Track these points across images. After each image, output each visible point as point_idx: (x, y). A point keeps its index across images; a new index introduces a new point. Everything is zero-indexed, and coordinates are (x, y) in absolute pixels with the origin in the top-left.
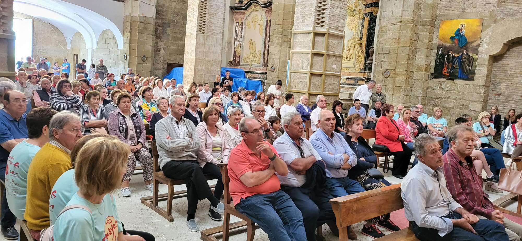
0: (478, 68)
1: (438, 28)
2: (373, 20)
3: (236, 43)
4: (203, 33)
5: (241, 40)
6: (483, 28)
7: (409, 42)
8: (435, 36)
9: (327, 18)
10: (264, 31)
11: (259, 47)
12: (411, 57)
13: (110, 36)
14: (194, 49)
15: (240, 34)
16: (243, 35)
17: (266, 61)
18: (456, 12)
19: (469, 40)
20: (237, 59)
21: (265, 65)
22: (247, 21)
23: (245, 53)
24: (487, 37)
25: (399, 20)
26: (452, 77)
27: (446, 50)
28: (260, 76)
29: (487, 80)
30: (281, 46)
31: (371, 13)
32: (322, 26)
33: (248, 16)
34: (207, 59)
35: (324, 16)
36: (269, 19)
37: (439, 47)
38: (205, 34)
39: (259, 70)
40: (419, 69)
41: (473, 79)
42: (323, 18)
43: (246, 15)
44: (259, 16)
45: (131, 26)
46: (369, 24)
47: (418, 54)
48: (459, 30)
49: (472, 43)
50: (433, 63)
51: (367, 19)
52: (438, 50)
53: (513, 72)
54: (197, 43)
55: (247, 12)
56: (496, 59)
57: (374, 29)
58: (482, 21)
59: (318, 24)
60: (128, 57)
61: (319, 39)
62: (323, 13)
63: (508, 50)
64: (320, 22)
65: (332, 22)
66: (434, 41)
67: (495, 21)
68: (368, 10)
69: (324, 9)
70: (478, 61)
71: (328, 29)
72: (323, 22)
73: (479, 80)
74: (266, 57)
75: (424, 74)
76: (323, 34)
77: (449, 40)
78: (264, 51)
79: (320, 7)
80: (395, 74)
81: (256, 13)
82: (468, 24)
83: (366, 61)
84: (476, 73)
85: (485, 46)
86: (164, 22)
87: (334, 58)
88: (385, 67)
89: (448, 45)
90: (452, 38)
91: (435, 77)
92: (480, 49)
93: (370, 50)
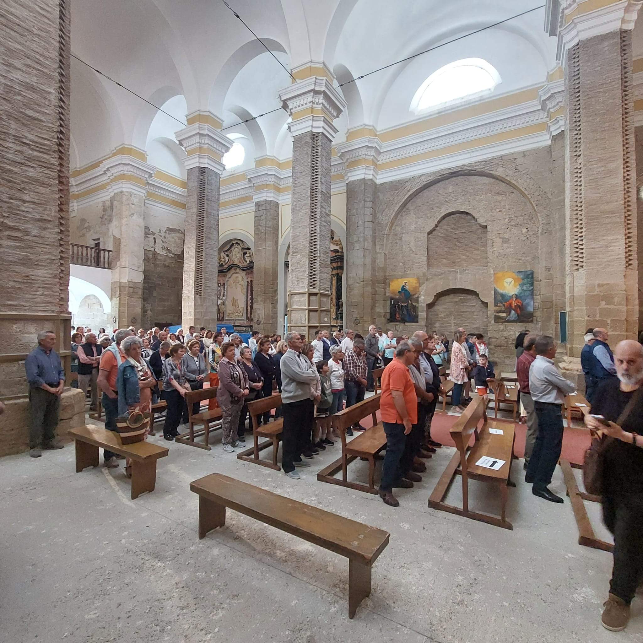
0: (420, 314)
1: (389, 285)
2: (339, 280)
3: (219, 301)
4: (200, 295)
5: (224, 298)
6: (420, 285)
7: (371, 296)
8: (387, 291)
9: (318, 281)
10: (246, 290)
11: (242, 303)
12: (373, 307)
13: (94, 301)
14: (192, 310)
15: (222, 293)
16: (225, 294)
17: (249, 316)
18: (400, 273)
19: (412, 293)
20: (222, 315)
21: (250, 319)
22: (228, 282)
23: (229, 309)
24: (423, 291)
25: (362, 280)
26: (403, 321)
27: (397, 301)
28: (244, 329)
29: (427, 322)
30: (264, 303)
31: (338, 274)
32: (314, 288)
33: (230, 278)
34: (205, 318)
35: (315, 279)
36: (249, 280)
37: (392, 299)
38: (202, 296)
39: (243, 323)
40: (380, 316)
41: (417, 322)
42: (314, 281)
43: (228, 277)
44: (240, 278)
45: (120, 291)
46: (337, 283)
47: (377, 305)
48: (403, 286)
49: (414, 295)
50: (388, 311)
51: (334, 279)
52: (391, 302)
53: (442, 315)
54: (195, 305)
55: (229, 275)
56: (430, 306)
57: (341, 287)
58: (418, 279)
59: (311, 286)
60: (117, 320)
61: (313, 298)
62: (314, 278)
63: (437, 300)
64: (312, 284)
65: (321, 284)
66: (387, 295)
67: (427, 280)
68: (335, 272)
69: (314, 274)
70: (420, 308)
71: (319, 290)
72: (314, 284)
73: (422, 322)
74: (249, 312)
75: (383, 320)
76: (315, 294)
77: (398, 294)
78: (247, 307)
79: (311, 273)
80: (363, 321)
81: (237, 275)
82: (409, 281)
83: (337, 312)
84: (419, 317)
85: (423, 297)
86: (150, 285)
87: (325, 313)
88: (355, 316)
89: (397, 297)
90: (399, 292)
91: (391, 322)
92: (420, 299)
93: (340, 303)
